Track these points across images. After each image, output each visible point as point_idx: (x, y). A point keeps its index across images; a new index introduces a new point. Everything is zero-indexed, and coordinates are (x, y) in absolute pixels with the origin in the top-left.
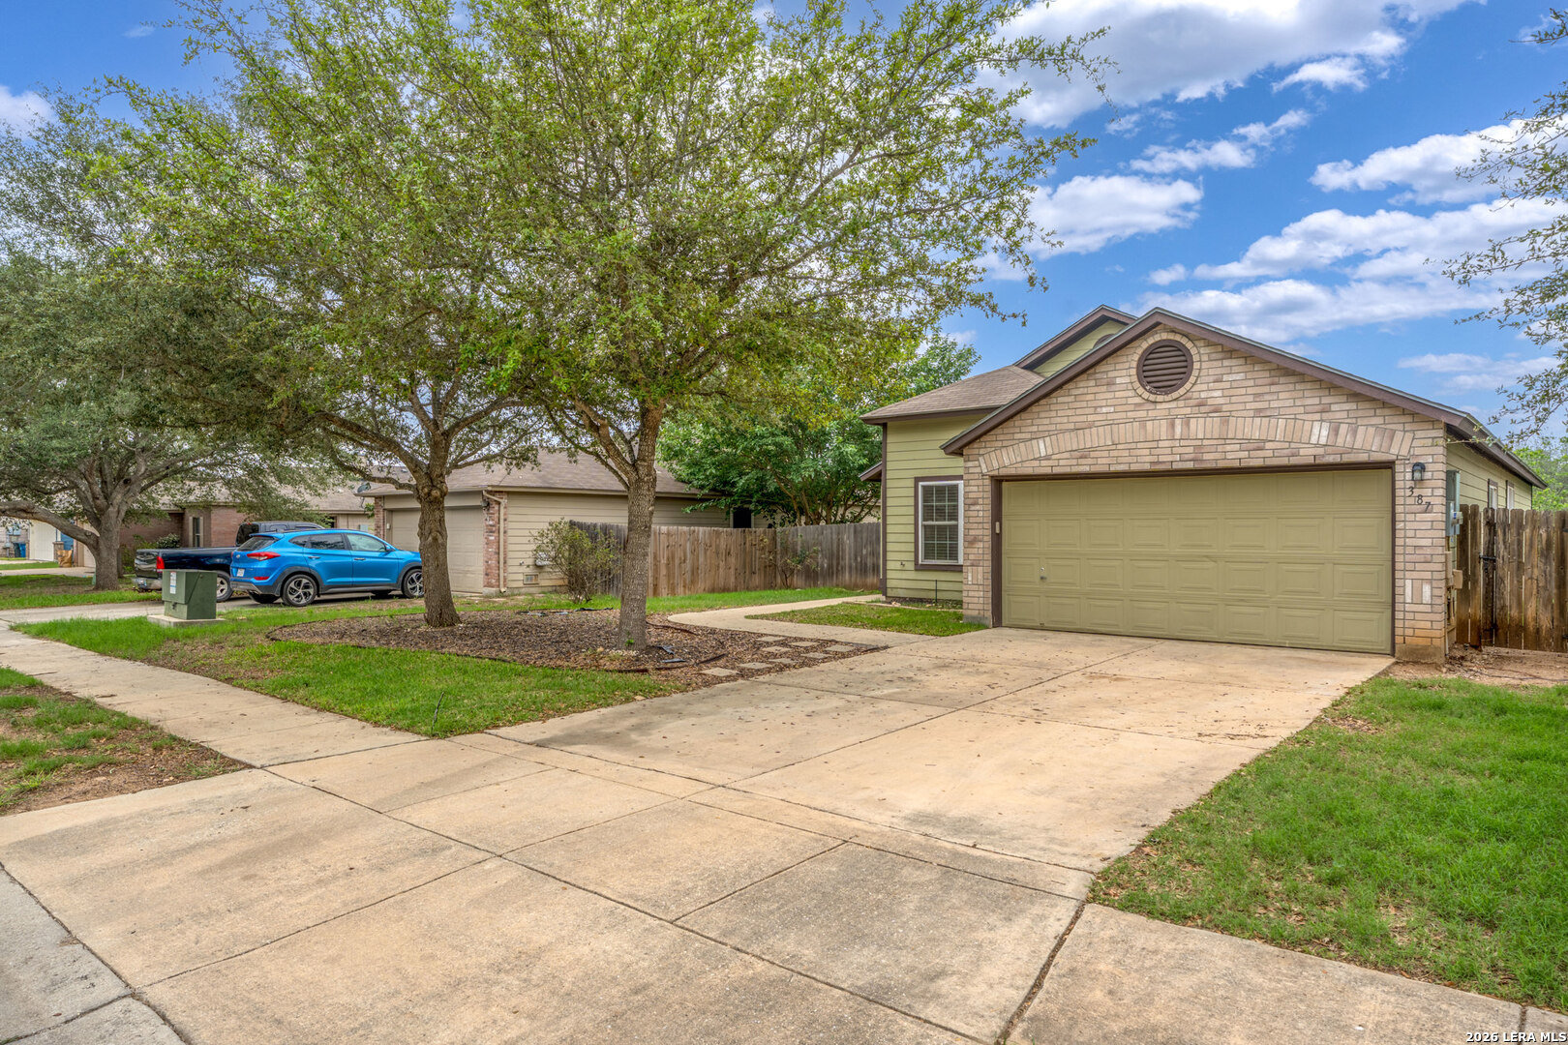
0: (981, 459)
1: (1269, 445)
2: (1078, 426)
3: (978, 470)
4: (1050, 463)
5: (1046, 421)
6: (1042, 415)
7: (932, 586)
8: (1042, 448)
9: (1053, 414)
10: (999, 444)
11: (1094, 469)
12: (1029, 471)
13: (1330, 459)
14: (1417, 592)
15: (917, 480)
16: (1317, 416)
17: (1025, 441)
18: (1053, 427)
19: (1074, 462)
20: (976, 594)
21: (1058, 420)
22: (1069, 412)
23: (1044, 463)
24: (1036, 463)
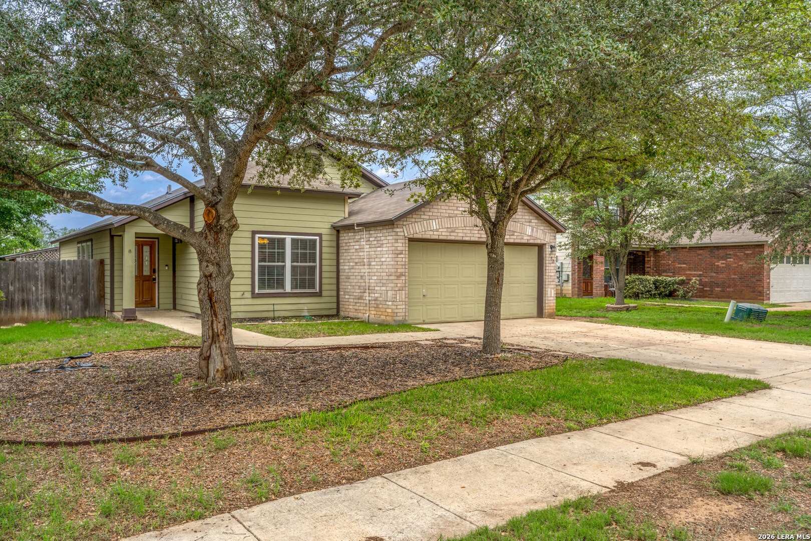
0: (404, 227)
1: (516, 234)
2: (450, 215)
3: (402, 234)
4: (438, 233)
5: (436, 211)
6: (435, 207)
7: (271, 308)
8: (434, 225)
9: (439, 207)
10: (414, 220)
11: (457, 238)
12: (428, 237)
13: (531, 241)
14: (551, 292)
15: (254, 233)
16: (528, 224)
17: (426, 220)
18: (439, 214)
19: (448, 234)
20: (401, 307)
21: (441, 211)
22: (447, 208)
23: (435, 233)
24: (431, 233)
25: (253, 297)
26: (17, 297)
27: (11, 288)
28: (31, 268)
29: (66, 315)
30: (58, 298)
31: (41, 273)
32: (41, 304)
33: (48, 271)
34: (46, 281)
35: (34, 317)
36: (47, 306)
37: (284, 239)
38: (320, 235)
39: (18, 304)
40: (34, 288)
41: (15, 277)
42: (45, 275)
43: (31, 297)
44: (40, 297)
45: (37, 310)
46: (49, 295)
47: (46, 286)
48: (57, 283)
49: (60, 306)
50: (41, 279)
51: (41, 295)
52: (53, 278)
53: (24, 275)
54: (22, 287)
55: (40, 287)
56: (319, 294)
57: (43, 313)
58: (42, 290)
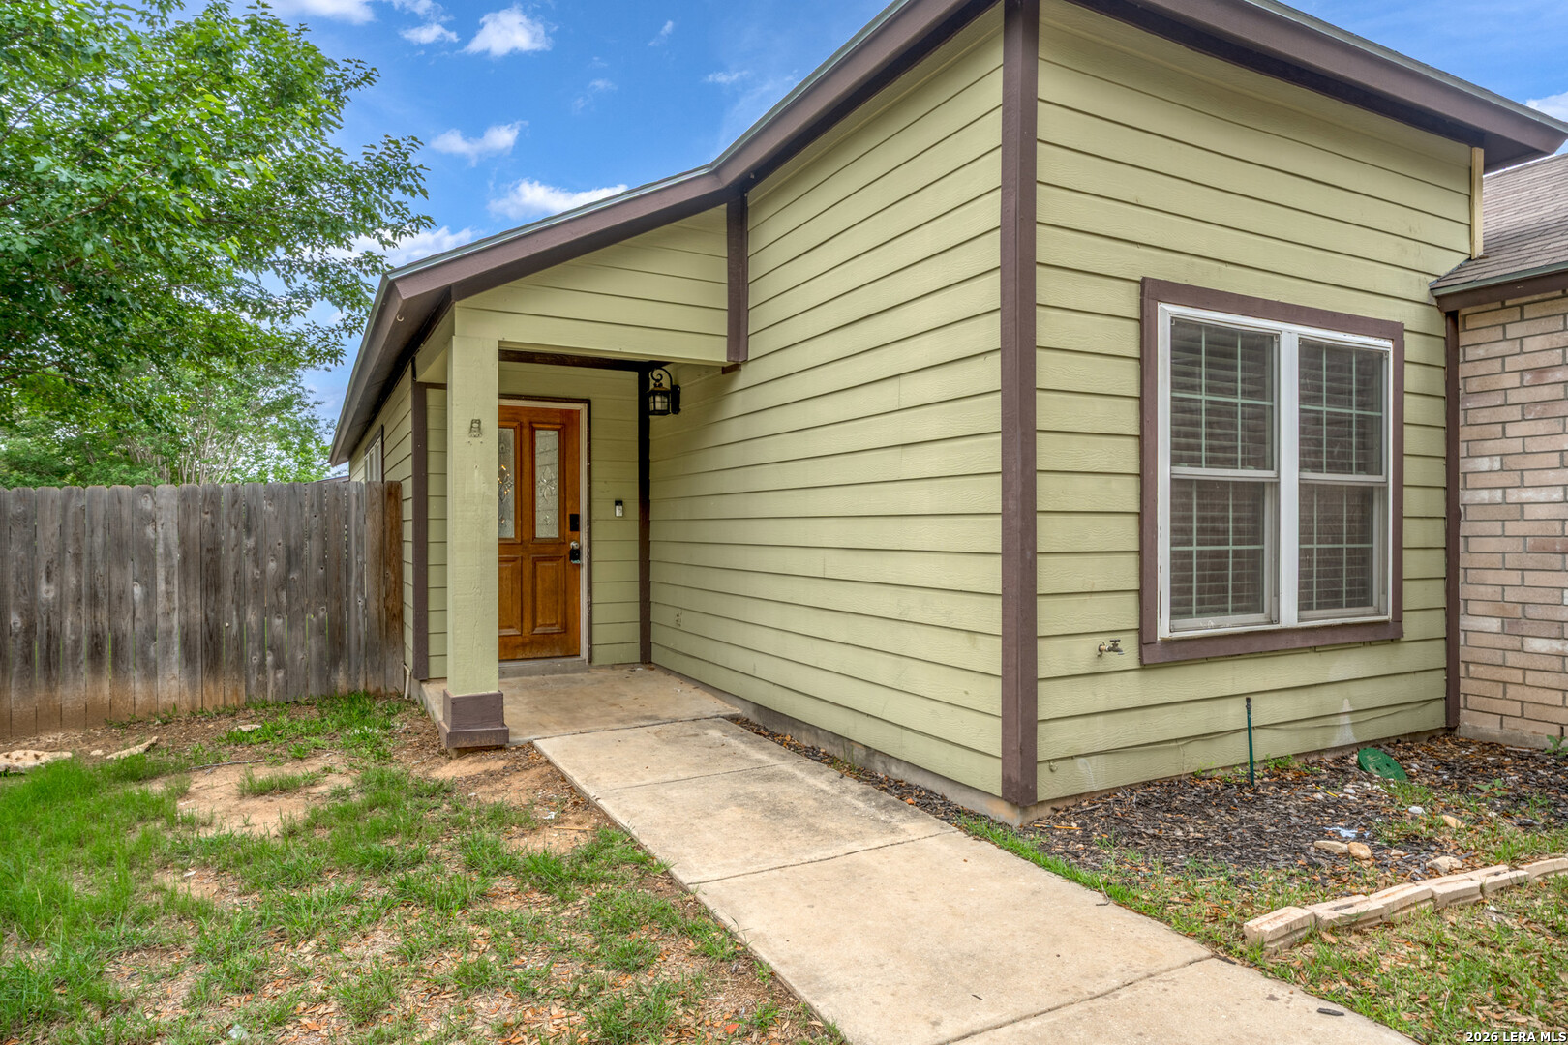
7: (1232, 715)
15: (1152, 291)
25: (1144, 666)
26: (73, 626)
27: (47, 592)
28: (126, 513)
29: (263, 686)
30: (230, 625)
31: (165, 533)
32: (167, 652)
33: (194, 525)
34: (184, 560)
35: (141, 699)
36: (188, 658)
37: (1270, 340)
38: (1393, 331)
39: (76, 654)
40: (138, 591)
41: (63, 550)
42: (183, 541)
43: (126, 625)
44: (161, 624)
45: (151, 673)
46: (197, 616)
47: (184, 582)
48: (229, 570)
49: (240, 657)
50: (168, 555)
51: (167, 615)
52: (214, 549)
53: (98, 539)
54: (93, 588)
55: (161, 587)
56: (1388, 634)
57: (172, 686)
58: (169, 595)
